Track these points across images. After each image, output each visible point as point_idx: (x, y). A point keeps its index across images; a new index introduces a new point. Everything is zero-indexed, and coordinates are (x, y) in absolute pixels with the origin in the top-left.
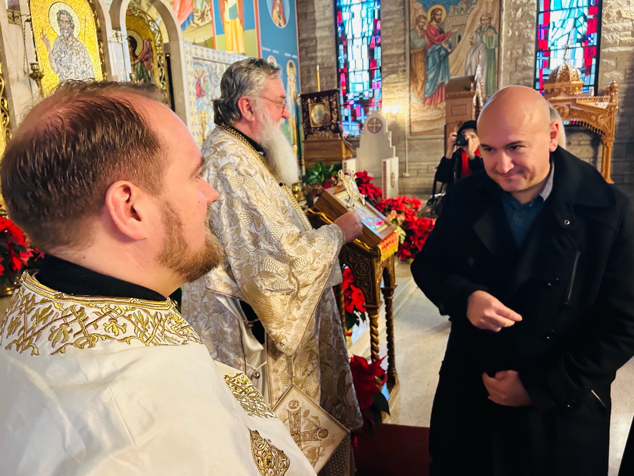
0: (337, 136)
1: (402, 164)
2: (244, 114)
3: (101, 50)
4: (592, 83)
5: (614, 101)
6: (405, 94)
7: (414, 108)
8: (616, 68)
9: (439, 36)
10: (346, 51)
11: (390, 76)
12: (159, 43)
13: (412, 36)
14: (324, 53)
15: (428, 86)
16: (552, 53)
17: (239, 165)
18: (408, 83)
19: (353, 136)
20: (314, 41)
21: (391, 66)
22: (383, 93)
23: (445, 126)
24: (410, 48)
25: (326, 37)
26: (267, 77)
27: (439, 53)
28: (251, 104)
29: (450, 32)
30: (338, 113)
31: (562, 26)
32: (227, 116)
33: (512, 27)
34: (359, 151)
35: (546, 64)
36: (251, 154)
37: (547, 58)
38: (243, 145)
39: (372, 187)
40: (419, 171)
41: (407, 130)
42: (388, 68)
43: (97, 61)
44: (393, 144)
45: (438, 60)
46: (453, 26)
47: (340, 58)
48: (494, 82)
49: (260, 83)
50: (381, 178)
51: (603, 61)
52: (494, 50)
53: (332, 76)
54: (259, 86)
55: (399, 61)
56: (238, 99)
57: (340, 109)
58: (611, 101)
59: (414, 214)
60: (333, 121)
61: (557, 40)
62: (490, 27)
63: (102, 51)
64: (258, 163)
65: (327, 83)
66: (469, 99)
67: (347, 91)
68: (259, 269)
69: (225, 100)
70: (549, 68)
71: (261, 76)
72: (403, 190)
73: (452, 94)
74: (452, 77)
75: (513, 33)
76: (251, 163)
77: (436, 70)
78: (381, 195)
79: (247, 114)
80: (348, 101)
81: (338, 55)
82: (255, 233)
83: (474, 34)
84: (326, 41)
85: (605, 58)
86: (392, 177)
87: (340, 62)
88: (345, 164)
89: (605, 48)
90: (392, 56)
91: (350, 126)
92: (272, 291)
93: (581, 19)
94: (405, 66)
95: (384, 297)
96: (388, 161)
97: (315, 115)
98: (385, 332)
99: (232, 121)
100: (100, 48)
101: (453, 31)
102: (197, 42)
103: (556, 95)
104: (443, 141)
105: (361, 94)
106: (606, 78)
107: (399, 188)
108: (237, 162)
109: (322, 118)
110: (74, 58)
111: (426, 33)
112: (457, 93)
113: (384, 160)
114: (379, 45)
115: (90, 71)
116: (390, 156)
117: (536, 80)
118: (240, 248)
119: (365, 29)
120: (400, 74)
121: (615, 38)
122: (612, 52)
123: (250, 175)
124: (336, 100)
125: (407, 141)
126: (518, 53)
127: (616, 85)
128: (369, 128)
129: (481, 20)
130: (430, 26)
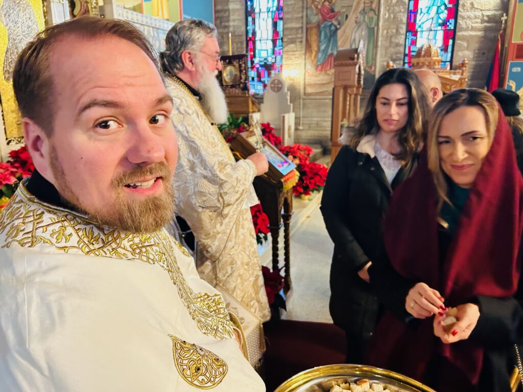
0: (245, 93)
1: (297, 119)
2: (186, 65)
3: (44, 8)
4: (449, 59)
5: (464, 74)
6: (301, 61)
7: (308, 73)
8: (468, 48)
9: (331, 14)
10: (254, 22)
11: (289, 46)
12: (95, 5)
13: (309, 13)
14: (236, 23)
15: (320, 55)
16: (419, 34)
17: (180, 105)
18: (304, 52)
19: (258, 94)
20: (227, 12)
21: (290, 37)
22: (284, 59)
23: (334, 89)
24: (307, 23)
25: (237, 10)
26: (206, 35)
27: (330, 29)
28: (192, 56)
29: (340, 11)
30: (246, 74)
31: (427, 12)
32: (172, 66)
33: (388, 10)
34: (263, 106)
35: (414, 43)
36: (189, 98)
37: (414, 38)
38: (183, 90)
39: (273, 136)
40: (311, 125)
41: (302, 91)
42: (288, 39)
43: (41, 18)
44: (291, 102)
45: (329, 34)
46: (342, 7)
47: (248, 28)
48: (373, 55)
49: (200, 40)
50: (280, 129)
51: (458, 42)
52: (374, 28)
53: (242, 43)
54: (199, 42)
55: (297, 34)
56: (182, 52)
57: (248, 71)
58: (462, 74)
59: (306, 159)
60: (242, 81)
61: (423, 23)
62: (371, 9)
63: (45, 10)
64: (194, 105)
65: (237, 48)
66: (353, 67)
67: (254, 56)
68: (194, 189)
69: (171, 53)
70: (416, 45)
71: (201, 34)
72: (297, 140)
73: (339, 62)
74: (340, 49)
75: (389, 15)
76: (189, 105)
77: (327, 43)
78: (280, 142)
79: (188, 65)
80: (254, 64)
81: (247, 25)
82: (192, 161)
83: (358, 15)
84: (237, 13)
85: (459, 40)
86: (289, 129)
87: (249, 32)
88: (252, 116)
89: (459, 32)
90: (292, 29)
91: (256, 85)
92: (203, 208)
93: (443, 7)
94: (302, 38)
95: (284, 222)
96: (286, 116)
97: (227, 75)
98: (283, 249)
99: (175, 70)
100: (44, 6)
101: (342, 11)
102: (126, 7)
103: (420, 68)
104: (331, 102)
105: (265, 59)
106: (460, 56)
107: (295, 139)
108: (178, 103)
109: (233, 78)
110: (21, 14)
111: (320, 11)
112: (344, 62)
113: (283, 115)
114: (281, 19)
115: (34, 26)
116: (288, 112)
117: (405, 55)
118: (179, 173)
119: (270, 5)
120: (298, 43)
121: (468, 24)
122: (465, 35)
123: (188, 114)
124: (245, 63)
125: (301, 100)
126: (392, 32)
127: (466, 62)
128: (271, 87)
129: (364, 3)
130: (323, 5)
